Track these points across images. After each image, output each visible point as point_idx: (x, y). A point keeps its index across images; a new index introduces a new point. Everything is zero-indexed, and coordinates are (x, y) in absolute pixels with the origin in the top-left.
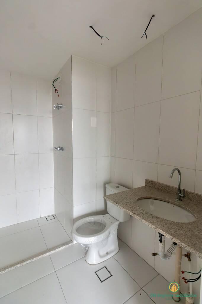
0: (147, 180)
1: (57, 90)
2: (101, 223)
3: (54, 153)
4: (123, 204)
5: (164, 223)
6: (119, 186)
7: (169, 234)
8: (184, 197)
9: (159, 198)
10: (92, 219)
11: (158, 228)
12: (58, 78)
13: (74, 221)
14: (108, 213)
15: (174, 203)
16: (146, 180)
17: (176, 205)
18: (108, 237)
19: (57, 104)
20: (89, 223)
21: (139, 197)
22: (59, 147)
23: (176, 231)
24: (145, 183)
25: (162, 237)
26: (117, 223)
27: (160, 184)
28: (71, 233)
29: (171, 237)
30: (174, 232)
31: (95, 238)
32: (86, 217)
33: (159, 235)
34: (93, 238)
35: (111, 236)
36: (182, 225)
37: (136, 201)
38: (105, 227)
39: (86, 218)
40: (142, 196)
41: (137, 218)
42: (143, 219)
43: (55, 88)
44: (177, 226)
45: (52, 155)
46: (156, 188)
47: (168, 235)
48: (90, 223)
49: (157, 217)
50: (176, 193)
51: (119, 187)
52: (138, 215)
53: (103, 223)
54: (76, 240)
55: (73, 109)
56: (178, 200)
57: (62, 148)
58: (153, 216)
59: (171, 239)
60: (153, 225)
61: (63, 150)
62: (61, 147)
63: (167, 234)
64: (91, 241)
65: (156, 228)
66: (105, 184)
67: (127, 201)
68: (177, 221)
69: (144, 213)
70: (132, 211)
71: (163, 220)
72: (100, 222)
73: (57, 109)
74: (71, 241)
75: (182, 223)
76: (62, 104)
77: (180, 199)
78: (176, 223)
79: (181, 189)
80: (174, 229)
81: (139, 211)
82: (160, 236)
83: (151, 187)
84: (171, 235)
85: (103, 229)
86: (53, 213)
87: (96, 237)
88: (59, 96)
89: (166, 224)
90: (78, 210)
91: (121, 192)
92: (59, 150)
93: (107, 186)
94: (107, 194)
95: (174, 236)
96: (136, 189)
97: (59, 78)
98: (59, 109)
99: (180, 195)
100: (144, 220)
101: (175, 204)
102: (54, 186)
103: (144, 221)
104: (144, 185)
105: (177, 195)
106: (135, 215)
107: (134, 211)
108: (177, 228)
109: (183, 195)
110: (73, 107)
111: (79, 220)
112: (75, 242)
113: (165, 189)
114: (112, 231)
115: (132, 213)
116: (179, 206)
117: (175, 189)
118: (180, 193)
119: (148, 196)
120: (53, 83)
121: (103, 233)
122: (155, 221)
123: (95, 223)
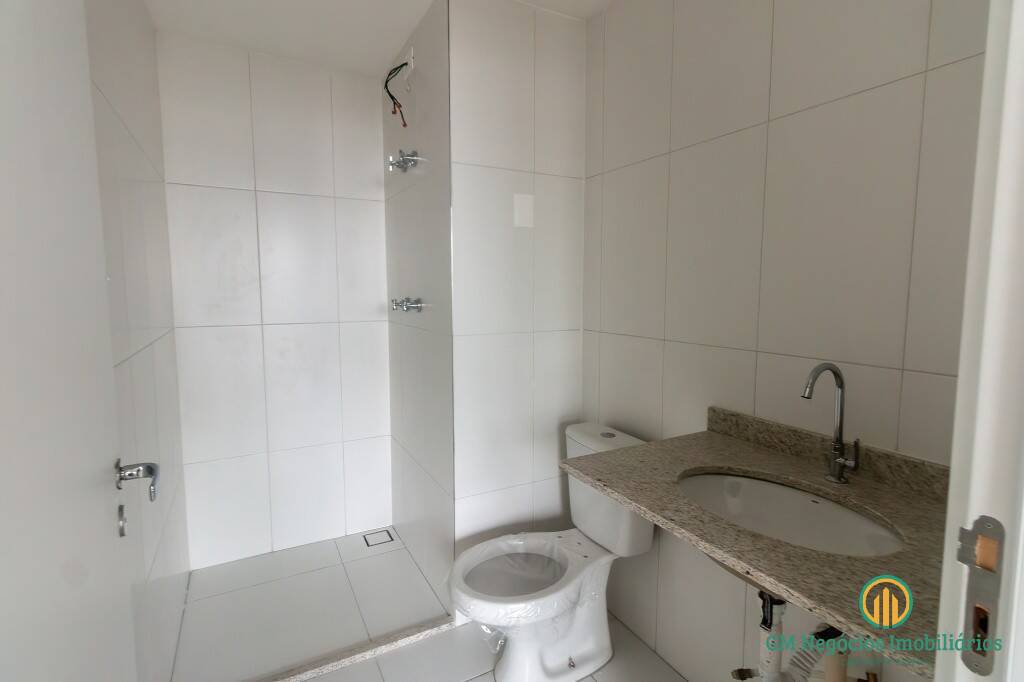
0: (714, 411)
1: (400, 106)
2: (550, 560)
3: (390, 321)
4: (628, 488)
5: (782, 556)
6: (612, 431)
7: (802, 591)
8: (856, 468)
9: (761, 470)
10: (518, 543)
11: (761, 571)
12: (402, 66)
13: (459, 547)
14: (574, 527)
15: (820, 490)
16: (712, 410)
17: (826, 496)
18: (575, 604)
19: (401, 152)
20: (509, 555)
21: (687, 466)
22: (408, 300)
23: (829, 584)
24: (710, 420)
25: (771, 608)
26: (606, 561)
27: (762, 422)
28: (449, 585)
29: (809, 603)
30: (822, 588)
31: (529, 606)
32: (499, 536)
33: (760, 602)
34: (522, 606)
35: (586, 604)
36: (853, 565)
37: (676, 479)
38: (565, 570)
39: (500, 538)
40: (698, 464)
41: (680, 533)
42: (702, 537)
43: (392, 98)
44: (831, 568)
45: (384, 329)
46: (748, 440)
47: (796, 594)
48: (512, 556)
49: (755, 536)
50: (826, 455)
51: (613, 436)
52: (682, 525)
53: (555, 556)
54: (465, 612)
55: (453, 166)
56: (833, 479)
57: (418, 301)
58: (739, 531)
59: (811, 610)
60: (739, 558)
61: (420, 309)
62: (413, 298)
63: (792, 591)
64: (515, 615)
65: (752, 570)
66: (563, 427)
67: (643, 480)
68: (832, 550)
69: (706, 519)
70: (661, 510)
71: (776, 545)
72: (548, 555)
73: (400, 170)
74: (448, 617)
75: (849, 558)
76: (415, 154)
77: (841, 474)
78: (828, 555)
79: (844, 442)
80: (820, 578)
81: (689, 512)
82: (763, 607)
83: (731, 435)
84: (810, 597)
85: (558, 580)
86: (388, 523)
87: (533, 603)
88: (405, 125)
89: (788, 559)
90: (471, 512)
91: (618, 450)
92: (408, 308)
93: (569, 431)
94: (572, 454)
95: (821, 600)
96: (672, 440)
97: (406, 64)
98: (405, 170)
99: (841, 460)
100: (707, 541)
101: (821, 493)
102: (388, 431)
103: (707, 545)
104: (704, 428)
105: (829, 466)
106: (671, 525)
107: (668, 513)
108: (831, 572)
109: (851, 463)
110: (454, 158)
111: (475, 544)
112: (460, 620)
113: (782, 442)
114: (590, 586)
115: (660, 518)
116: (838, 502)
117: (823, 440)
118: (842, 455)
119: (720, 465)
120: (387, 82)
121: (557, 590)
122: (748, 546)
123: (528, 557)
